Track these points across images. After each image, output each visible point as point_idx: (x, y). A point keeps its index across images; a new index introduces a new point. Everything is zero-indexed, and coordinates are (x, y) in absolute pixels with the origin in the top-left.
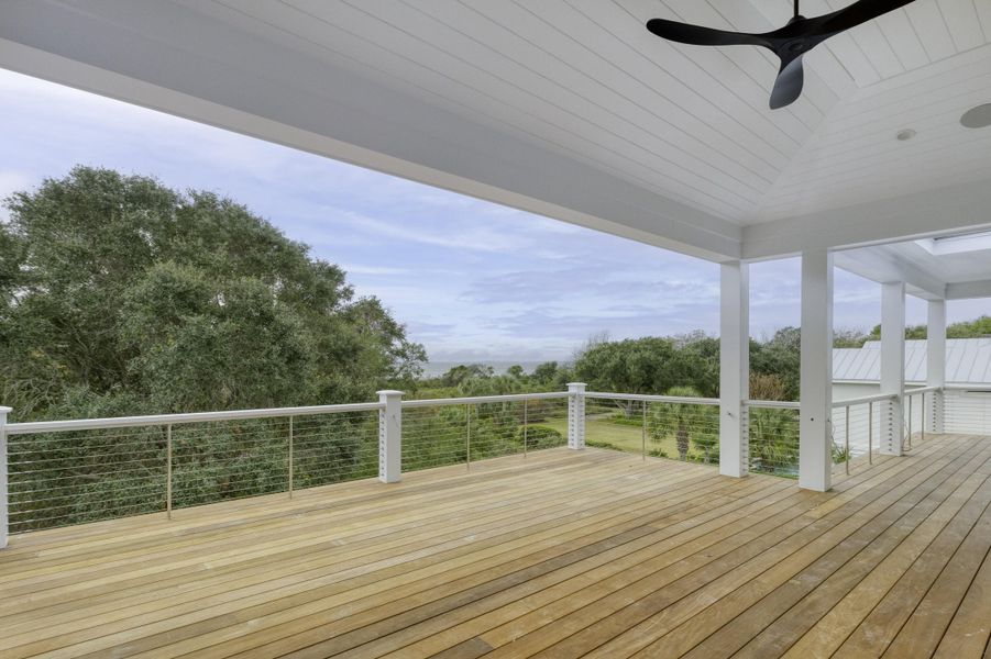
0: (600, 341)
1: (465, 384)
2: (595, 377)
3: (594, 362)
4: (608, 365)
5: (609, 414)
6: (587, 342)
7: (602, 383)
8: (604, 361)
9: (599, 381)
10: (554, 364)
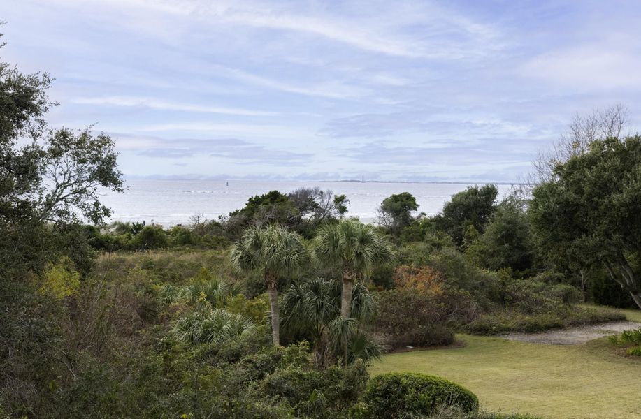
0: (601, 135)
1: (247, 245)
2: (583, 230)
3: (580, 191)
4: (616, 198)
5: (619, 328)
6: (570, 136)
7: (599, 247)
8: (605, 187)
9: (591, 242)
10: (490, 192)
